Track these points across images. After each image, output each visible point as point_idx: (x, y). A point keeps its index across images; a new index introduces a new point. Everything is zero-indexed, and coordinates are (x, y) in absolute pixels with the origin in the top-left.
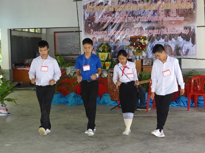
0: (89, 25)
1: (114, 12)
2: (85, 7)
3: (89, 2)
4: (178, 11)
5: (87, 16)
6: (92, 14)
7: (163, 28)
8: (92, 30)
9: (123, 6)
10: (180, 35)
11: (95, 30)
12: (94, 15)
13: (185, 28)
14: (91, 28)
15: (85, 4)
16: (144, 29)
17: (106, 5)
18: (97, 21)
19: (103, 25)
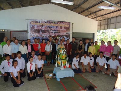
1: (42, 26)
3: (32, 21)
5: (31, 26)
6: (33, 26)
7: (60, 33)
9: (46, 24)
10: (65, 36)
13: (67, 33)
14: (33, 31)
16: (53, 33)
17: (39, 23)
18: (35, 28)
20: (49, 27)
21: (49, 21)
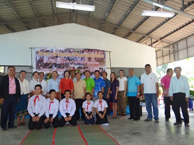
0: (40, 64)
1: (57, 57)
2: (37, 53)
3: (40, 50)
4: (95, 59)
5: (38, 58)
8: (41, 68)
9: (63, 53)
11: (43, 68)
12: (43, 58)
13: (100, 69)
14: (41, 66)
15: (37, 51)
16: (76, 68)
17: (51, 52)
18: (45, 62)
19: (49, 65)
20: (69, 59)
21: (68, 50)
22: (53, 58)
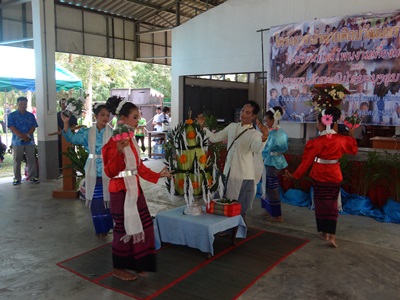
0: (278, 68)
1: (318, 46)
2: (273, 40)
3: (279, 32)
5: (275, 53)
6: (283, 49)
8: (281, 76)
9: (333, 34)
12: (286, 51)
15: (273, 35)
16: (369, 73)
17: (305, 34)
18: (290, 61)
19: (298, 68)
20: (349, 47)
21: (349, 21)
22: (308, 49)
